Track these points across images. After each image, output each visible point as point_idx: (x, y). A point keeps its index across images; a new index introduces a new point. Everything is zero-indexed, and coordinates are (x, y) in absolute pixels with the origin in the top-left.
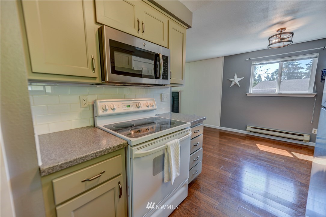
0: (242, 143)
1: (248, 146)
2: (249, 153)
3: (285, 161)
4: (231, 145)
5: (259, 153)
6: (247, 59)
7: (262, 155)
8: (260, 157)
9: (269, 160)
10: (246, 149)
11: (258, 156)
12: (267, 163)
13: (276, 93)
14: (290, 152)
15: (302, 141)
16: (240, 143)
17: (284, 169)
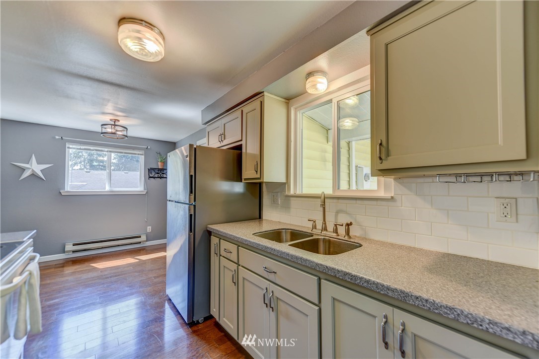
0: (67, 272)
1: (78, 272)
2: (88, 278)
3: (133, 267)
4: (48, 282)
5: (101, 272)
6: (57, 137)
7: (106, 273)
8: (105, 275)
9: (117, 274)
10: (80, 276)
11: (102, 276)
12: (117, 277)
13: (106, 190)
14: (133, 258)
15: (140, 243)
16: (61, 273)
17: (137, 274)
